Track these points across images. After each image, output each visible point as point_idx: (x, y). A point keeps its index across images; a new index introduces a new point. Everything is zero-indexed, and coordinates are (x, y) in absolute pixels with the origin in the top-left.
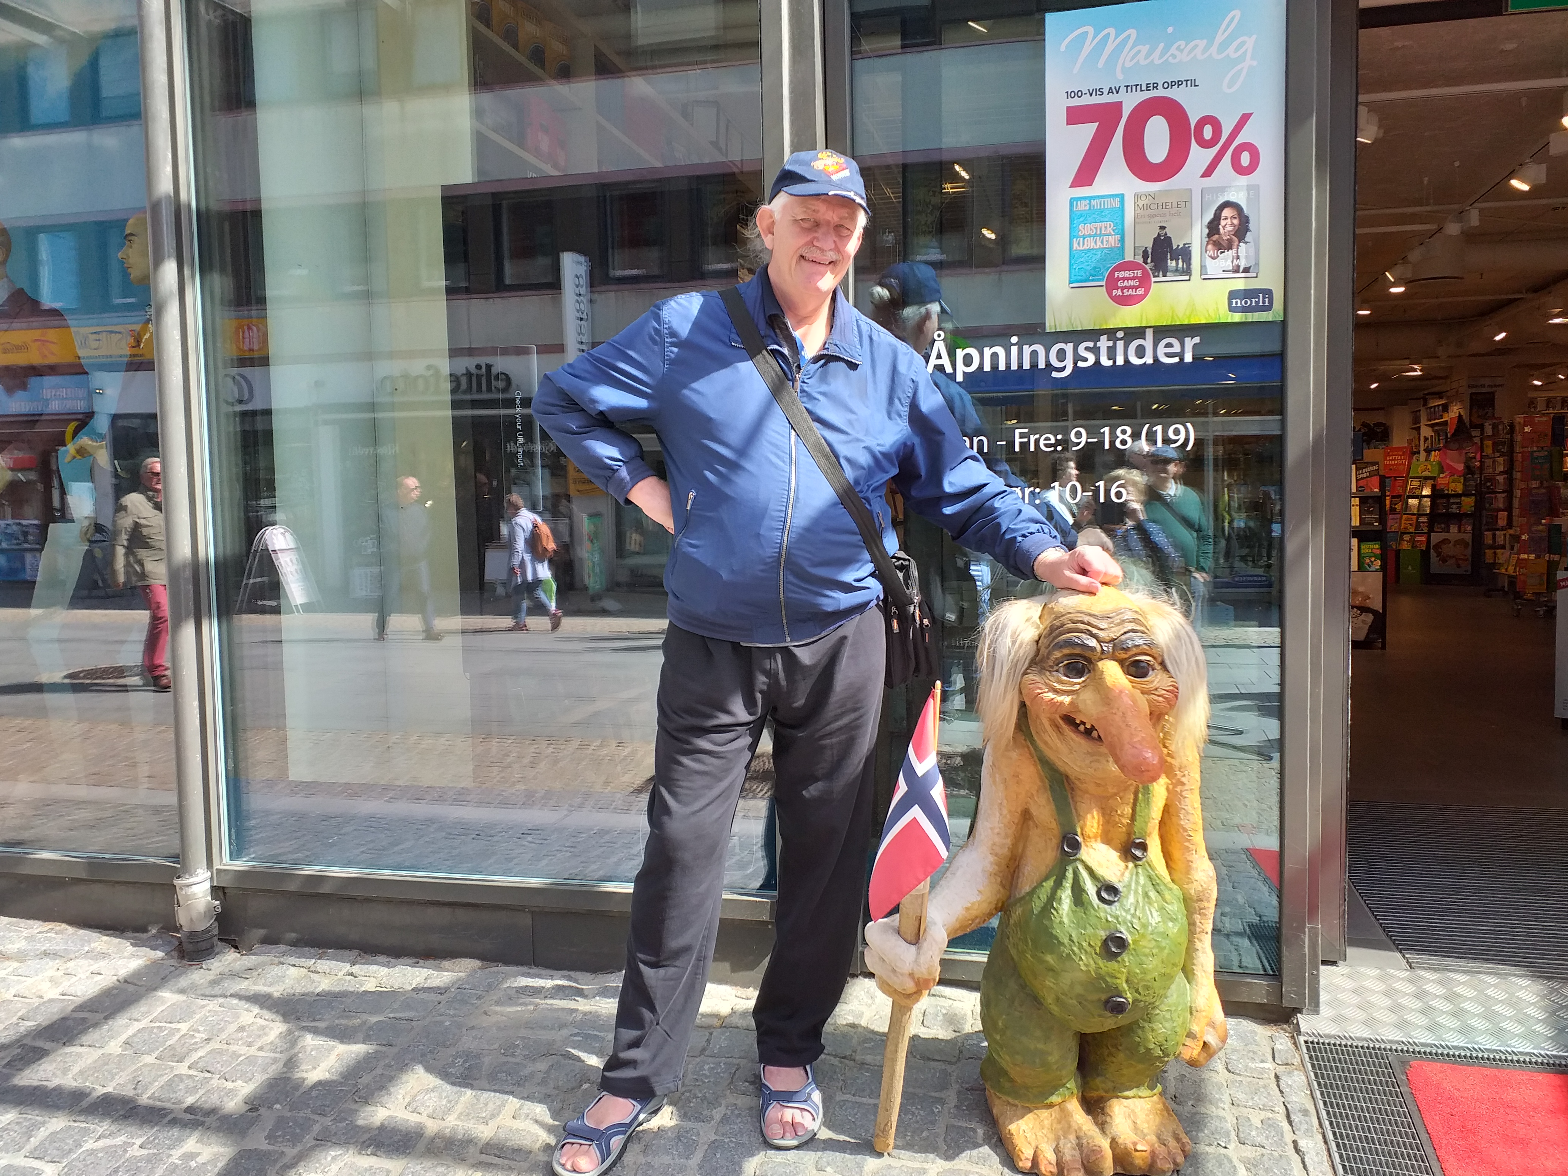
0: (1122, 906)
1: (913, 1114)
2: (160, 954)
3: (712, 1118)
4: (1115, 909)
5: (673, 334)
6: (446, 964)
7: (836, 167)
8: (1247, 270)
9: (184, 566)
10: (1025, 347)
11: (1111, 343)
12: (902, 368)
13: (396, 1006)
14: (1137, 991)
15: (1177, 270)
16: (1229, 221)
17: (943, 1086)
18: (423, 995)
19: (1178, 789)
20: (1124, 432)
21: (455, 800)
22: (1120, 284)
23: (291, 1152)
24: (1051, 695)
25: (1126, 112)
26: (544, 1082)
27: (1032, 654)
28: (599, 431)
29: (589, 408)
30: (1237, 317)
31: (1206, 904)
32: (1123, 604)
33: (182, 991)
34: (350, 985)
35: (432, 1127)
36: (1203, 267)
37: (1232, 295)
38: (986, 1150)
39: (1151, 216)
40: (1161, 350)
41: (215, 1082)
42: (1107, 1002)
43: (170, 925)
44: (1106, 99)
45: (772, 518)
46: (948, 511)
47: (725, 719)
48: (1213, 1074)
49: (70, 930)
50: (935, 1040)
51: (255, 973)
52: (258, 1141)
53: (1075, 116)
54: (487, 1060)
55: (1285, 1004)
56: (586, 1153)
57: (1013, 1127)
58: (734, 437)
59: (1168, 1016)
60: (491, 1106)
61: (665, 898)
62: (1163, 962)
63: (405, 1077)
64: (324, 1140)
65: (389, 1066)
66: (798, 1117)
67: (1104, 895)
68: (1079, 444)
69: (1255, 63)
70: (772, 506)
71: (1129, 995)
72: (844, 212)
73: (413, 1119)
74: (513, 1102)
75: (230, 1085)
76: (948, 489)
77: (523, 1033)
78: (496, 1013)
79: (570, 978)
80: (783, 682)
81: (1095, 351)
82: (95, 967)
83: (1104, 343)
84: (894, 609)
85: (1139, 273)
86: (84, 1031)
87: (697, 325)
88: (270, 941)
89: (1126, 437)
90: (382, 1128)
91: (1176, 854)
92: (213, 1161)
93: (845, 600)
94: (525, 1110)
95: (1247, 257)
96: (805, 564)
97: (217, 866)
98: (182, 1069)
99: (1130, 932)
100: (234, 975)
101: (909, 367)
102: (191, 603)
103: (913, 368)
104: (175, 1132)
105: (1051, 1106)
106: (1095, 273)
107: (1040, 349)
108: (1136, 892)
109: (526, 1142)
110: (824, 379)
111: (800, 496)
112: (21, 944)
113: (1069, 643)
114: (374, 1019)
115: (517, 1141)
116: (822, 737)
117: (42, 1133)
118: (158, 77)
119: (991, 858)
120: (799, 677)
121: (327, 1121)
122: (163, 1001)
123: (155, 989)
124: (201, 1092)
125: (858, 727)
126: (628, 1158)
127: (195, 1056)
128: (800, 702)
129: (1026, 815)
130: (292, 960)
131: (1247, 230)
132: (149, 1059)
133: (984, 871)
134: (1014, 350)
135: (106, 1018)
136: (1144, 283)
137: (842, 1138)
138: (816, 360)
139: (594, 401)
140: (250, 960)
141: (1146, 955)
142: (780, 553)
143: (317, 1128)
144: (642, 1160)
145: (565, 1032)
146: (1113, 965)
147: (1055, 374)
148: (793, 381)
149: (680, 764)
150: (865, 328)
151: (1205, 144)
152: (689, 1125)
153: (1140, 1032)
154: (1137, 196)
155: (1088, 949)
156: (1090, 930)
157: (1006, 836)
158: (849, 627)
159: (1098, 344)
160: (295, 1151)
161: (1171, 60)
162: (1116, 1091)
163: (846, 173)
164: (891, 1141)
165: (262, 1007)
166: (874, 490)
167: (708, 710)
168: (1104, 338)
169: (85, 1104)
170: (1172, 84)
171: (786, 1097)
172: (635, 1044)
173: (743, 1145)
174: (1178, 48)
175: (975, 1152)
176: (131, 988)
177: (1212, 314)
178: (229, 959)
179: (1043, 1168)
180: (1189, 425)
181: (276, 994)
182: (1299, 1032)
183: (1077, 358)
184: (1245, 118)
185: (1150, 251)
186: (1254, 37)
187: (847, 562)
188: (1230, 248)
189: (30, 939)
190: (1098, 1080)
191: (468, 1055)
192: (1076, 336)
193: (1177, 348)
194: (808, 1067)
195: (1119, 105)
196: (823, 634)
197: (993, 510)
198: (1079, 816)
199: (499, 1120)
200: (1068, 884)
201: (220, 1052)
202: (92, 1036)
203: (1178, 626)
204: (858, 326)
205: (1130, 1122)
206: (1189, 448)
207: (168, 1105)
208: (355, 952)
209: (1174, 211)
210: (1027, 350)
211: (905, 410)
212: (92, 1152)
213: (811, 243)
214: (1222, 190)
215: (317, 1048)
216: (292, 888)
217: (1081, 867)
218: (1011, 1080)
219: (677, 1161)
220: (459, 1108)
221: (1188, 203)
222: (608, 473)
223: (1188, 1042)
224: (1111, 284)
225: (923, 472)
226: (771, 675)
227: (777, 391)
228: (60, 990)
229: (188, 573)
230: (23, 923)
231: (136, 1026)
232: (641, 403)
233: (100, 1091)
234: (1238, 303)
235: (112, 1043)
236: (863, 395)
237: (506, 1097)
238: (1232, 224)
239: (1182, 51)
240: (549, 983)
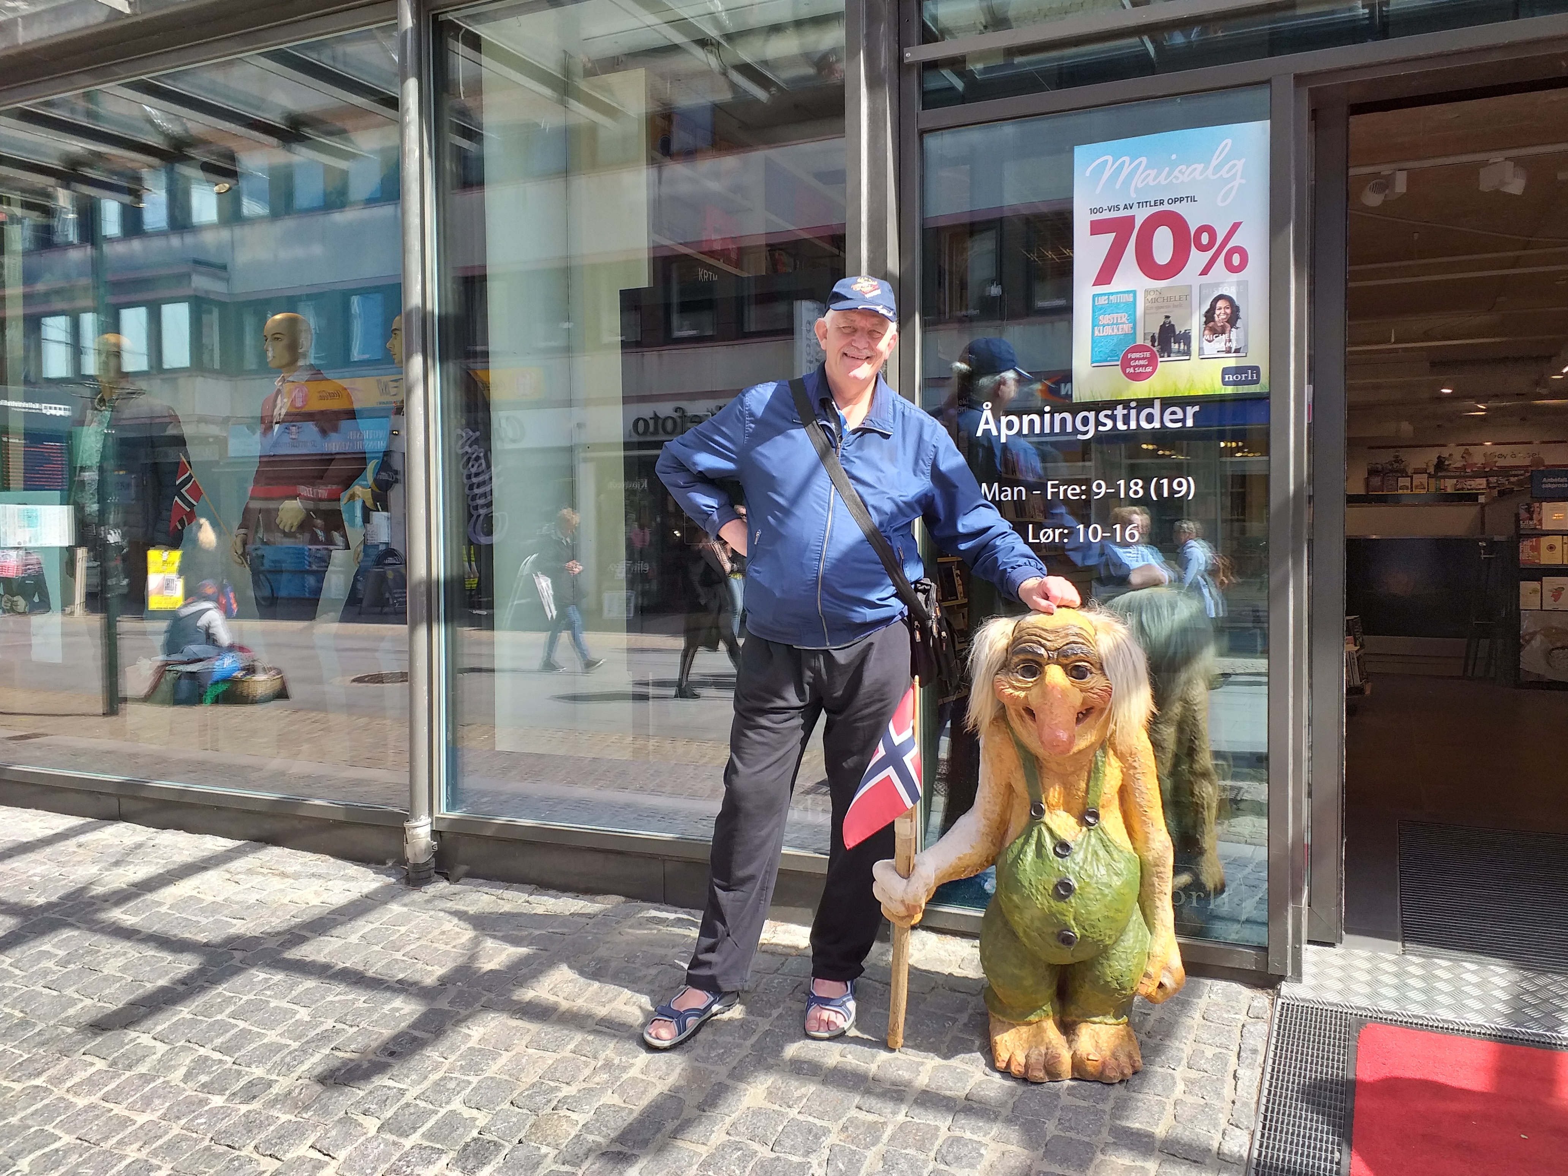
0: (1073, 860)
1: (928, 1026)
2: (393, 880)
3: (770, 1015)
4: (1068, 861)
5: (751, 414)
6: (599, 898)
7: (870, 288)
8: (1237, 351)
9: (420, 583)
10: (1056, 415)
11: (1125, 412)
12: (926, 437)
13: (555, 924)
14: (1084, 928)
15: (1179, 352)
16: (1222, 311)
17: (960, 1010)
18: (576, 918)
19: (1131, 772)
20: (1136, 484)
21: (653, 790)
22: (1132, 363)
23: (464, 1012)
24: (1010, 691)
25: (1138, 224)
26: (651, 982)
27: (1003, 659)
28: (698, 486)
29: (691, 468)
30: (1229, 390)
31: (1162, 869)
32: (1072, 622)
33: (405, 905)
34: (526, 909)
35: (565, 1005)
36: (1201, 349)
37: (1225, 371)
38: (978, 1055)
39: (1158, 308)
40: (1167, 416)
41: (420, 965)
42: (1059, 934)
43: (401, 860)
44: (1122, 213)
45: (812, 551)
46: (963, 547)
47: (780, 703)
48: (1189, 1019)
49: (332, 860)
50: (966, 978)
51: (458, 897)
52: (443, 1004)
53: (1097, 228)
54: (613, 964)
55: (1270, 971)
56: (667, 1027)
57: (998, 1038)
58: (790, 490)
59: (1124, 956)
60: (610, 995)
61: (733, 837)
62: (1105, 906)
63: (552, 972)
64: (487, 1007)
65: (541, 964)
66: (833, 1017)
67: (1058, 849)
68: (1099, 493)
69: (1244, 181)
70: (811, 542)
71: (1076, 930)
72: (875, 320)
73: (552, 998)
74: (627, 993)
75: (429, 968)
76: (961, 529)
77: (644, 948)
78: (628, 933)
79: (689, 914)
80: (825, 677)
81: (1113, 418)
82: (346, 886)
83: (1120, 411)
84: (916, 623)
85: (1148, 354)
86: (335, 926)
87: (769, 407)
88: (472, 875)
89: (1138, 488)
90: (529, 1003)
91: (1137, 826)
92: (411, 1014)
93: (871, 614)
94: (634, 999)
95: (1237, 341)
96: (837, 586)
97: (436, 815)
98: (399, 956)
99: (1078, 881)
100: (442, 897)
101: (932, 437)
102: (425, 611)
103: (935, 437)
104: (388, 994)
105: (1030, 1024)
106: (1112, 354)
107: (1068, 416)
108: (1086, 849)
109: (630, 1020)
110: (860, 447)
111: (834, 534)
112: (298, 868)
113: (1024, 651)
114: (537, 932)
115: (624, 1019)
116: (856, 721)
117: (300, 988)
118: (414, 220)
119: (984, 822)
120: (836, 674)
121: (493, 996)
122: (391, 911)
123: (386, 903)
124: (409, 971)
125: (883, 714)
126: (700, 1036)
127: (408, 948)
128: (839, 693)
129: (1010, 788)
130: (486, 889)
131: (1238, 318)
132: (377, 948)
133: (977, 831)
134: (1047, 417)
135: (350, 920)
136: (1152, 362)
137: (866, 1036)
138: (855, 432)
139: (695, 464)
140: (456, 888)
141: (1089, 899)
142: (817, 577)
143: (484, 999)
144: (711, 1038)
145: (676, 950)
146: (1062, 905)
147: (1080, 437)
148: (836, 448)
149: (746, 736)
150: (899, 407)
151: (1202, 248)
152: (751, 1018)
153: (1100, 967)
154: (1147, 292)
155: (1043, 891)
156: (1045, 877)
157: (995, 804)
158: (876, 636)
159: (1115, 412)
160: (467, 1012)
161: (1174, 181)
162: (1086, 1016)
163: (878, 292)
164: (901, 1041)
165: (460, 919)
166: (896, 530)
167: (767, 696)
168: (1120, 407)
169: (329, 973)
170: (1175, 200)
171: (825, 1002)
172: (711, 949)
173: (788, 1035)
174: (1180, 171)
175: (967, 1056)
176: (369, 901)
177: (1208, 386)
178: (443, 886)
179: (1013, 1068)
180: (1190, 479)
181: (471, 912)
182: (1279, 996)
183: (1098, 423)
184: (1236, 226)
185: (1157, 336)
186: (1244, 160)
187: (873, 586)
188: (1223, 333)
189: (304, 864)
190: (1073, 1008)
191: (600, 960)
192: (1097, 407)
193: (1180, 415)
194: (849, 984)
195: (1132, 219)
196: (856, 640)
197: (995, 547)
198: (1044, 788)
199: (615, 1004)
200: (1033, 841)
201: (426, 947)
202: (339, 930)
203: (1119, 640)
204: (894, 405)
205: (1093, 1041)
206: (1190, 498)
207: (386, 978)
208: (534, 886)
209: (1176, 303)
210: (1057, 417)
211: (928, 469)
212: (331, 1002)
213: (850, 344)
214: (1217, 285)
215: (492, 948)
216: (489, 833)
217: (1043, 829)
218: (1001, 1002)
219: (737, 1040)
220: (587, 994)
221: (1188, 297)
222: (705, 517)
223: (1145, 980)
224: (1125, 363)
225: (942, 517)
226: (816, 672)
227: (824, 455)
228: (321, 900)
229: (423, 589)
230: (300, 853)
231: (371, 926)
232: (730, 466)
233: (341, 965)
234: (1229, 378)
235: (353, 937)
236: (893, 460)
237: (621, 989)
238: (1225, 313)
239: (1183, 173)
240: (672, 916)
